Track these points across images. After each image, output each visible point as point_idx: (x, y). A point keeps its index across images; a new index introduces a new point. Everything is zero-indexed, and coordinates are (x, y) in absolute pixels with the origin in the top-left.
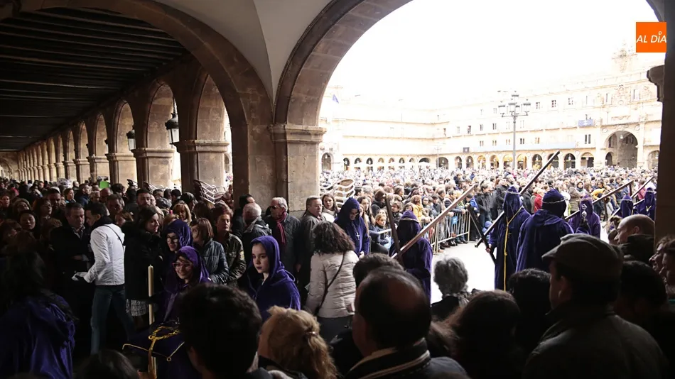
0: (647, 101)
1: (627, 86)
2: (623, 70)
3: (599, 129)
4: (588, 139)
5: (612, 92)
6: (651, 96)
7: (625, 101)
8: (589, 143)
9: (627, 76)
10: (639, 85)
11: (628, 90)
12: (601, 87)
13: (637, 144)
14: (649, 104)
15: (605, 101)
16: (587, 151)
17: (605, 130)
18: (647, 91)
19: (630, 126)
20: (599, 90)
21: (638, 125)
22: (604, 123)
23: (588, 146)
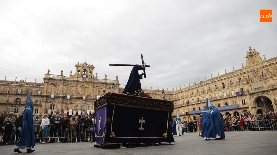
0: (270, 78)
1: (257, 71)
2: (253, 63)
3: (248, 96)
4: (244, 102)
5: (251, 75)
6: (271, 74)
7: (258, 79)
8: (245, 105)
9: (256, 65)
10: (263, 69)
11: (259, 73)
12: (244, 73)
13: (272, 103)
14: (272, 79)
15: (248, 80)
16: (244, 110)
17: (252, 97)
18: (268, 72)
19: (265, 93)
20: (244, 75)
21: (269, 92)
22: (251, 92)
23: (244, 106)
